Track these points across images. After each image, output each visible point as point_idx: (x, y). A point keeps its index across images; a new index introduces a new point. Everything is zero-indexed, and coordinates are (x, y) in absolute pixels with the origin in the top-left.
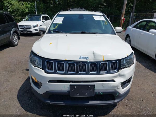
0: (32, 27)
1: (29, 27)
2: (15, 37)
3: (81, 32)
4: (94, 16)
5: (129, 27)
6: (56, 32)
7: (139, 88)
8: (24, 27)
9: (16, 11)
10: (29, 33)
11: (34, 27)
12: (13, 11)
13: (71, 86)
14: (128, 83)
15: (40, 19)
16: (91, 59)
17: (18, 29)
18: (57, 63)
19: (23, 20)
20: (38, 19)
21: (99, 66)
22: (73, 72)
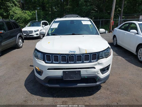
0: (34, 32)
1: (31, 32)
2: (20, 40)
3: (72, 34)
4: (82, 22)
5: (116, 29)
6: (53, 34)
7: (120, 77)
8: (27, 32)
9: (20, 19)
10: (31, 37)
11: (35, 32)
12: (17, 19)
13: (63, 72)
14: (107, 71)
15: (40, 24)
16: (77, 52)
17: (23, 34)
18: (54, 56)
19: (26, 26)
20: (39, 25)
21: (83, 57)
22: (65, 62)
